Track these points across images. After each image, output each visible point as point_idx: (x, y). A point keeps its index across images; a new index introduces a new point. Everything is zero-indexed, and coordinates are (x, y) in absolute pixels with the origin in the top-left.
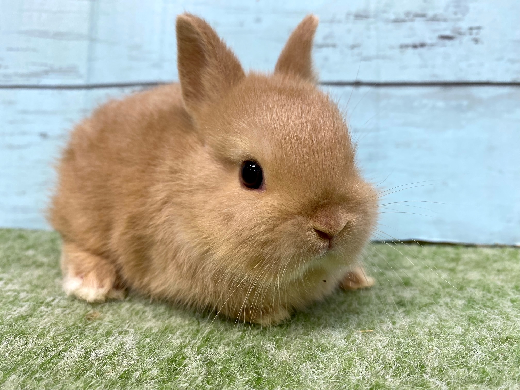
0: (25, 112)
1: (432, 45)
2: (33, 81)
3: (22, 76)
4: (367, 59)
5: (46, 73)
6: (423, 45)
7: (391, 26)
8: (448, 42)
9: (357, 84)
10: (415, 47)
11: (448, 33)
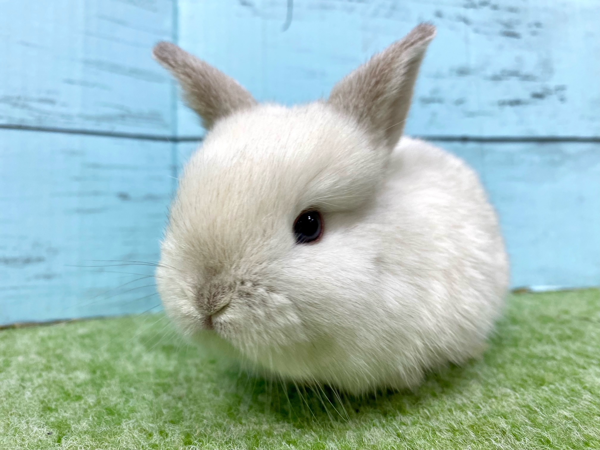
1: (526, 103)
5: (122, 117)
6: (518, 102)
7: (490, 83)
8: (539, 101)
9: (465, 139)
10: (511, 103)
11: (539, 91)
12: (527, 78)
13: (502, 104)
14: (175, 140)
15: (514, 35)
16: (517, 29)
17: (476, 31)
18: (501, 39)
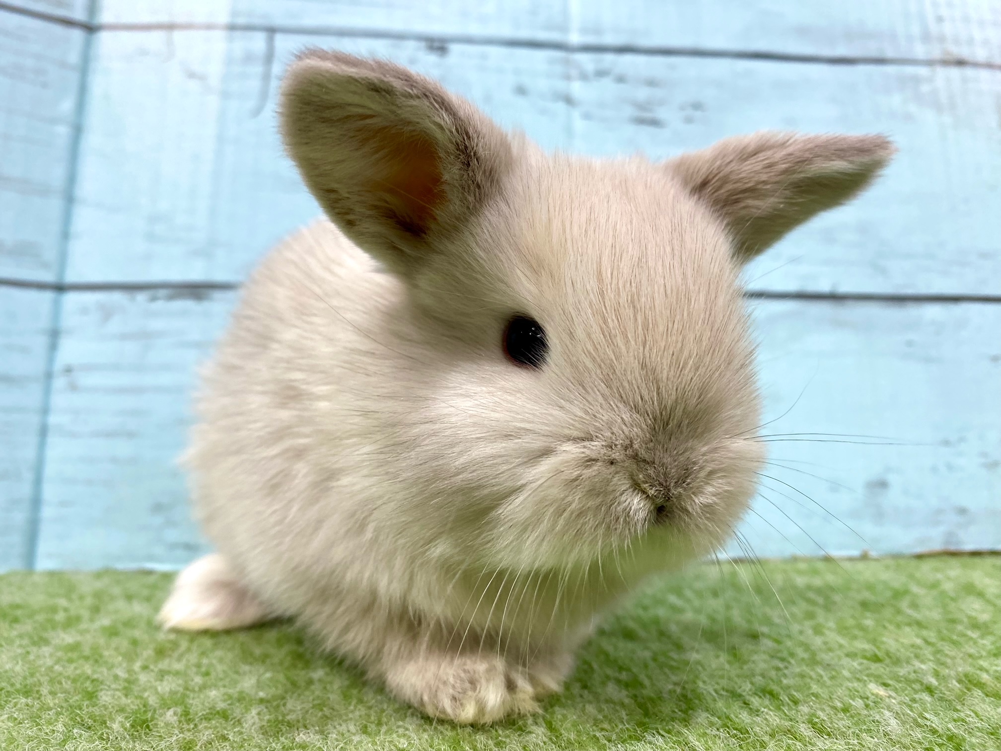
14: (60, 288)
15: (654, 123)
16: (661, 113)
17: (587, 116)
18: (631, 130)
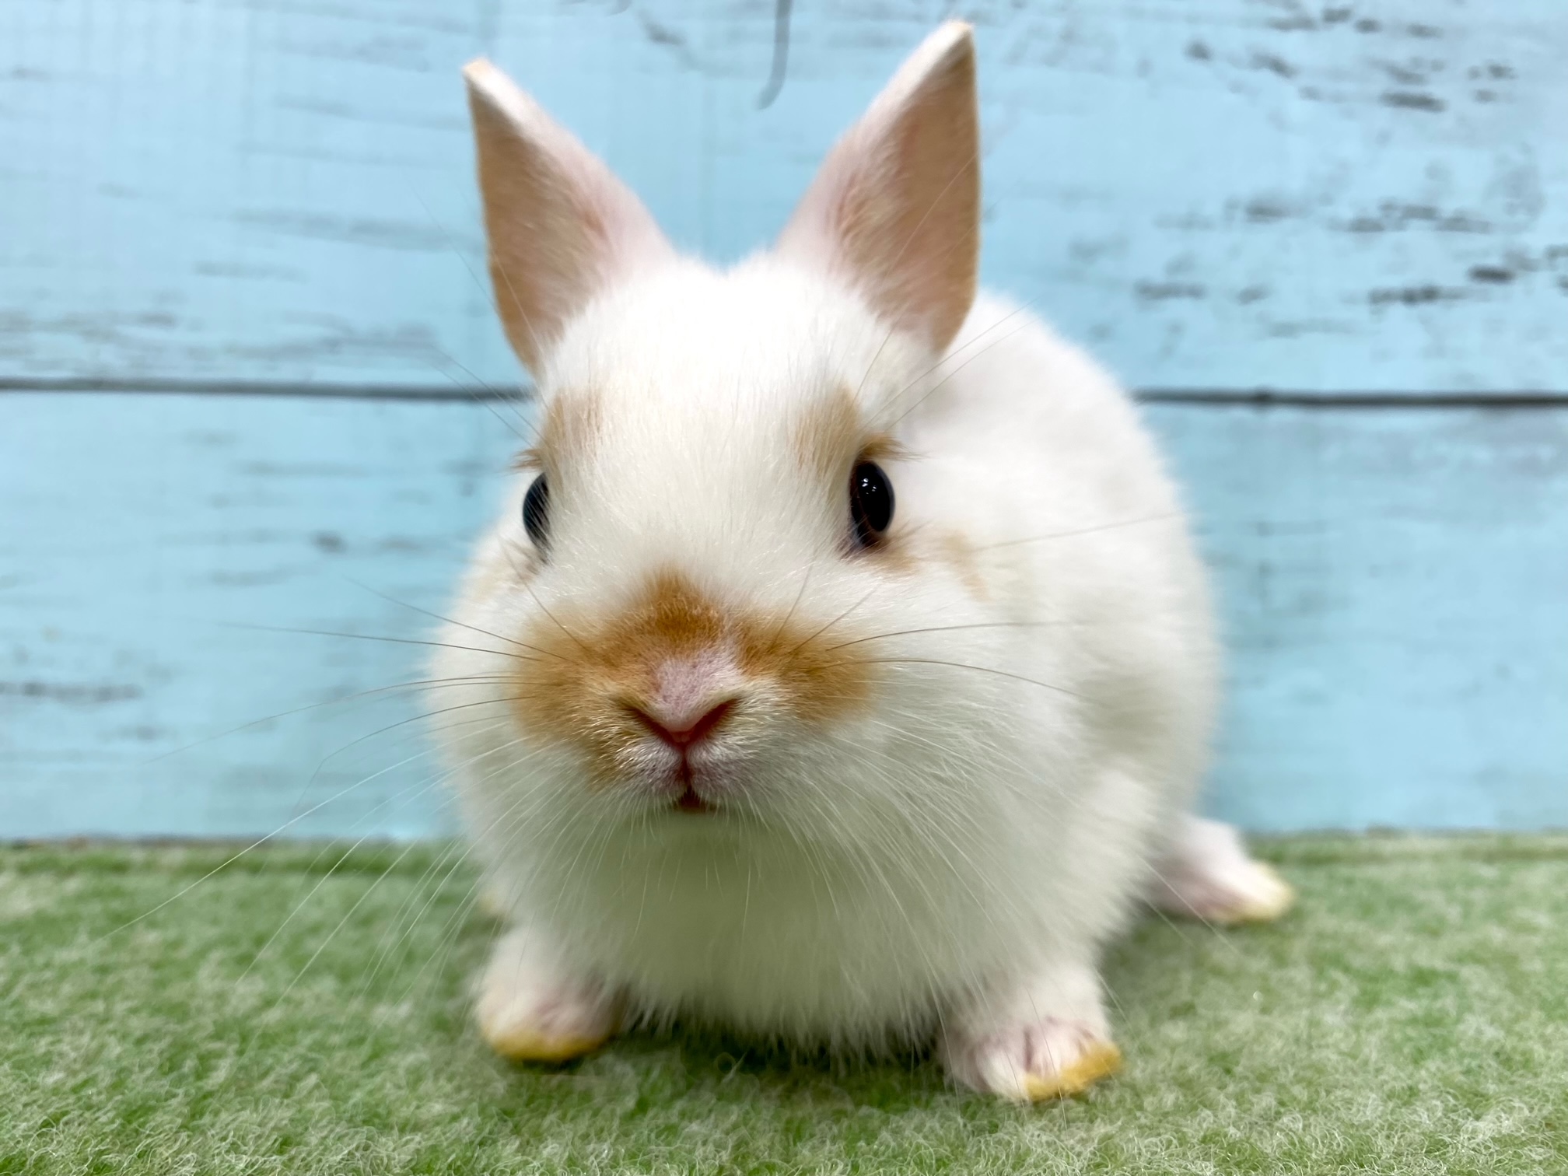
0: (263, 469)
1: (1455, 295)
2: (288, 372)
3: (252, 353)
4: (1286, 330)
5: (332, 346)
6: (1430, 294)
7: (1346, 240)
8: (1495, 289)
9: (1262, 399)
10: (1410, 297)
11: (1494, 262)
12: (1458, 223)
13: (1380, 298)
15: (1426, 103)
16: (1434, 89)
17: (1311, 94)
18: (1385, 116)
